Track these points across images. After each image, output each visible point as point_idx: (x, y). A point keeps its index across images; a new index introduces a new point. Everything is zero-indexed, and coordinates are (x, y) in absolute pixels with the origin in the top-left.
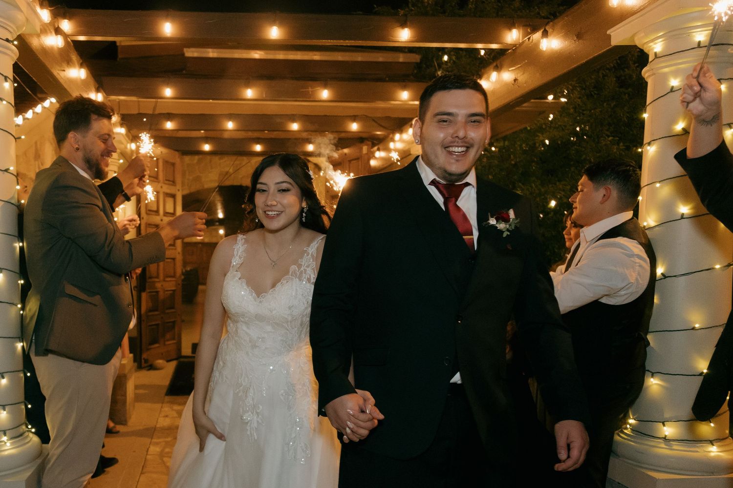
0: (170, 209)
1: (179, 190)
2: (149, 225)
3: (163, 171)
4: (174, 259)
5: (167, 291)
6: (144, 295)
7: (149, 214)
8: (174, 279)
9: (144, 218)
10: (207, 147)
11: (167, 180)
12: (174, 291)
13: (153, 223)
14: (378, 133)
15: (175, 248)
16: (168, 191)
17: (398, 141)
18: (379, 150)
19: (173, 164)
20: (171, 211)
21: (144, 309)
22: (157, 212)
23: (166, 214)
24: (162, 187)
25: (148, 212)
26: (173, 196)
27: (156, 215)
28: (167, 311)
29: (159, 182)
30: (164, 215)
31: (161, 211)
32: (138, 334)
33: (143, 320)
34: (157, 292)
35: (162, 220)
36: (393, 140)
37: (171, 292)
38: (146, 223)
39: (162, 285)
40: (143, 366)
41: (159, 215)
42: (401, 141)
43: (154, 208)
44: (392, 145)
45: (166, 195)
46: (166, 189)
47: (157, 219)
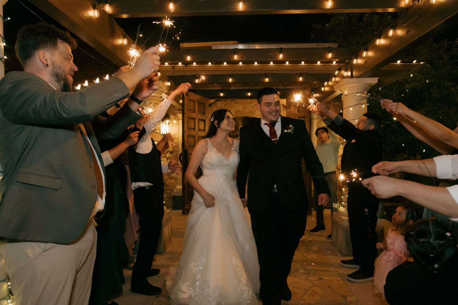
0: (202, 127)
1: (207, 118)
2: (189, 136)
3: (198, 107)
7: (189, 130)
9: (186, 132)
10: (222, 94)
11: (200, 112)
13: (192, 135)
16: (201, 118)
17: (326, 86)
19: (204, 104)
20: (203, 128)
22: (194, 129)
24: (197, 116)
25: (189, 129)
26: (204, 121)
27: (194, 131)
29: (195, 113)
30: (198, 131)
31: (197, 129)
32: (182, 195)
33: (186, 188)
35: (197, 133)
36: (324, 86)
38: (188, 135)
40: (185, 212)
41: (195, 131)
42: (328, 86)
43: (193, 127)
44: (323, 89)
45: (200, 120)
46: (199, 116)
47: (194, 133)
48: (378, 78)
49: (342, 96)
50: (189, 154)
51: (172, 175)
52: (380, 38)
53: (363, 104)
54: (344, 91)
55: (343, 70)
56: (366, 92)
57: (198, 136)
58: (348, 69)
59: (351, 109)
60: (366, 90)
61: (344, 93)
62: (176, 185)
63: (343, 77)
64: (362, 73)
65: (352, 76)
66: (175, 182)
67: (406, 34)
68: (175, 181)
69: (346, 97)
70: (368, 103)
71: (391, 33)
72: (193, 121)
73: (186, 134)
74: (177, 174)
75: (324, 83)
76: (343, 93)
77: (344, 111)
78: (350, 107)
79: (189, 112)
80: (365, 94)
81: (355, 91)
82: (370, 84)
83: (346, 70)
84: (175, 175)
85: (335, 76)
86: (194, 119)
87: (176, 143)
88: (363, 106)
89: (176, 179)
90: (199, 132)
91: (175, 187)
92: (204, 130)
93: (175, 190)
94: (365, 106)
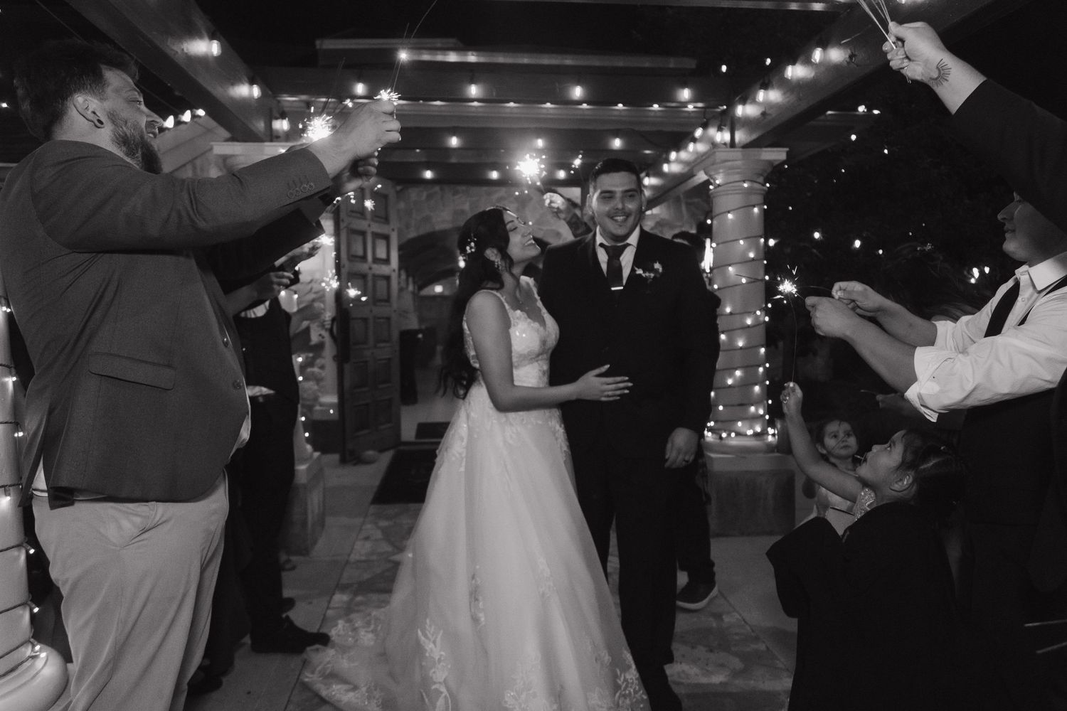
0: (381, 253)
1: (393, 230)
2: (353, 276)
4: (388, 319)
5: (380, 360)
6: (347, 367)
7: (351, 261)
8: (388, 345)
9: (346, 266)
10: (428, 174)
11: (377, 217)
12: (389, 359)
13: (358, 274)
14: (647, 152)
15: (387, 304)
16: (379, 231)
17: (674, 162)
18: (648, 175)
19: (385, 197)
20: (384, 256)
21: (347, 384)
22: (364, 258)
23: (376, 260)
24: (369, 226)
25: (352, 258)
26: (386, 238)
27: (363, 262)
28: (381, 386)
29: (366, 220)
30: (374, 262)
31: (370, 258)
32: (339, 418)
33: (347, 400)
34: (366, 362)
36: (668, 161)
37: (384, 362)
38: (348, 272)
39: (373, 353)
40: (347, 459)
41: (366, 262)
42: (678, 161)
43: (360, 253)
44: (666, 168)
45: (377, 236)
46: (376, 228)
47: (363, 267)
48: (787, 149)
49: (711, 187)
50: (353, 319)
51: (309, 370)
52: (794, 63)
53: (754, 206)
54: (716, 176)
55: (713, 126)
56: (761, 180)
57: (375, 276)
58: (725, 126)
59: (730, 216)
60: (761, 175)
61: (715, 180)
62: (320, 394)
63: (714, 145)
64: (754, 136)
65: (732, 144)
66: (316, 387)
67: (848, 60)
68: (318, 384)
69: (720, 189)
70: (765, 204)
71: (817, 55)
72: (360, 239)
73: (344, 271)
74: (322, 367)
75: (668, 153)
76: (712, 181)
77: (715, 222)
78: (729, 212)
79: (350, 216)
80: (760, 183)
81: (737, 177)
82: (770, 162)
83: (720, 129)
84: (316, 370)
85: (694, 140)
86: (363, 233)
87: (316, 293)
88: (756, 210)
89: (318, 380)
90: (375, 266)
91: (316, 399)
92: (387, 261)
93: (318, 408)
94: (759, 210)
